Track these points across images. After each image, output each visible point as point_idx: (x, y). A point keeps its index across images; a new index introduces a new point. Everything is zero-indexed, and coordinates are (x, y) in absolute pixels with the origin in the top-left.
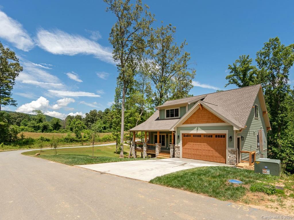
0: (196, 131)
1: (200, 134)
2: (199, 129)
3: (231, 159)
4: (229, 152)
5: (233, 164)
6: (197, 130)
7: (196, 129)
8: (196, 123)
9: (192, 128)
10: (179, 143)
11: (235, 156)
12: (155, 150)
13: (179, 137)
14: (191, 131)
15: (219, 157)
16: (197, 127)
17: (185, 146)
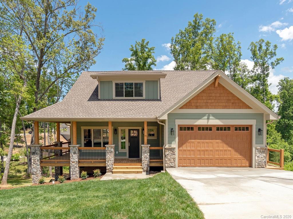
0: (206, 121)
1: (211, 126)
2: (211, 117)
3: (260, 160)
4: (257, 151)
5: (263, 166)
6: (208, 119)
7: (206, 117)
8: (206, 108)
9: (200, 116)
10: (173, 142)
11: (265, 155)
12: (105, 159)
13: (172, 131)
14: (197, 121)
15: (239, 159)
16: (207, 115)
17: (183, 146)
